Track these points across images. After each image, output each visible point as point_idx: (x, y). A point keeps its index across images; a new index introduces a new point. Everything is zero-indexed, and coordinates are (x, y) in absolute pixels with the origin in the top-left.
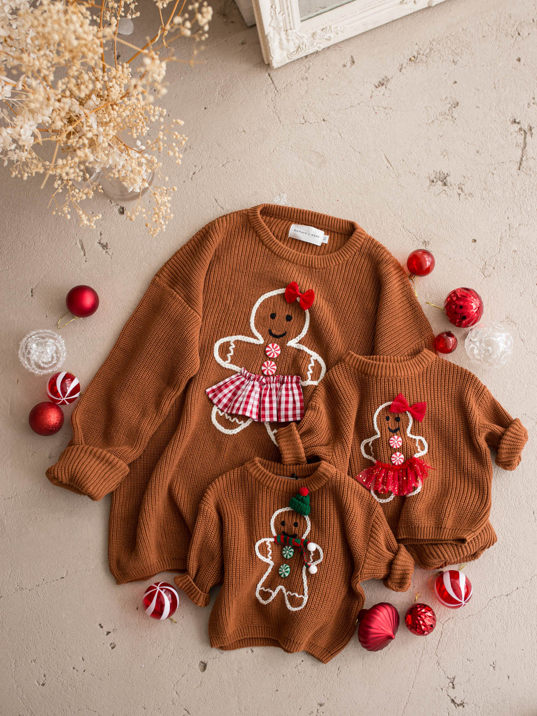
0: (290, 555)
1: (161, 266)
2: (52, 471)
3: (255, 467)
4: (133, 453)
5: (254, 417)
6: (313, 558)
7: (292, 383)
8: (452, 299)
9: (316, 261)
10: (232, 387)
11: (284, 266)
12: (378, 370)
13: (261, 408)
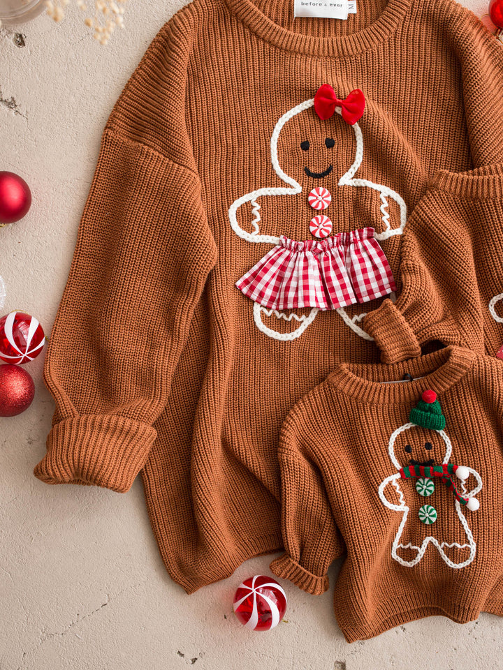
0: (430, 491)
1: (109, 113)
2: (44, 470)
3: (346, 379)
4: (156, 407)
5: (323, 305)
6: (466, 488)
7: (361, 239)
9: (348, 44)
10: (274, 269)
11: (300, 63)
12: (494, 187)
13: (327, 289)
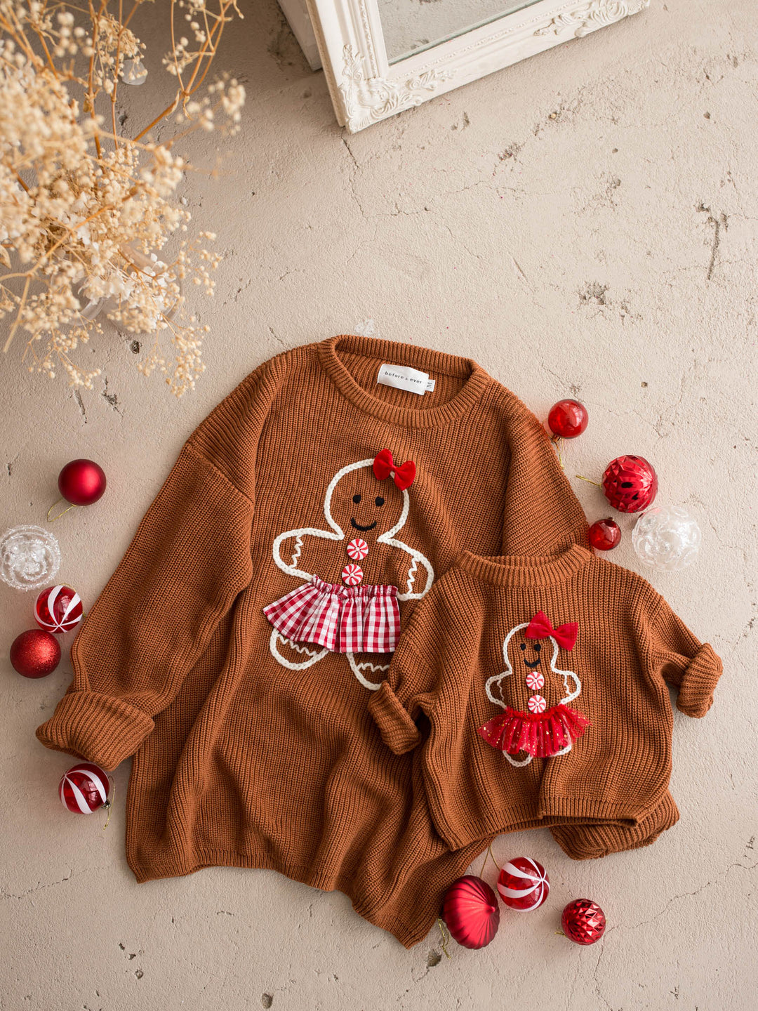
1: (194, 428)
2: (44, 731)
4: (160, 701)
5: (330, 646)
7: (385, 595)
8: (612, 473)
9: (418, 417)
10: (300, 604)
11: (371, 426)
12: (508, 577)
13: (339, 633)
